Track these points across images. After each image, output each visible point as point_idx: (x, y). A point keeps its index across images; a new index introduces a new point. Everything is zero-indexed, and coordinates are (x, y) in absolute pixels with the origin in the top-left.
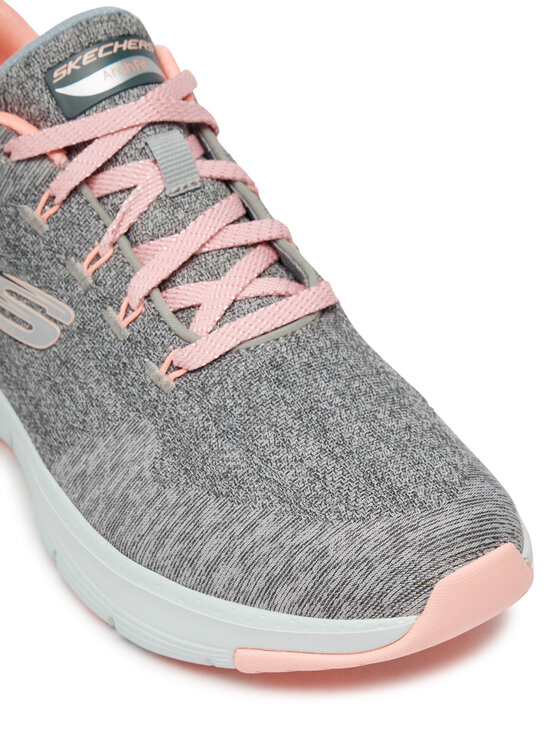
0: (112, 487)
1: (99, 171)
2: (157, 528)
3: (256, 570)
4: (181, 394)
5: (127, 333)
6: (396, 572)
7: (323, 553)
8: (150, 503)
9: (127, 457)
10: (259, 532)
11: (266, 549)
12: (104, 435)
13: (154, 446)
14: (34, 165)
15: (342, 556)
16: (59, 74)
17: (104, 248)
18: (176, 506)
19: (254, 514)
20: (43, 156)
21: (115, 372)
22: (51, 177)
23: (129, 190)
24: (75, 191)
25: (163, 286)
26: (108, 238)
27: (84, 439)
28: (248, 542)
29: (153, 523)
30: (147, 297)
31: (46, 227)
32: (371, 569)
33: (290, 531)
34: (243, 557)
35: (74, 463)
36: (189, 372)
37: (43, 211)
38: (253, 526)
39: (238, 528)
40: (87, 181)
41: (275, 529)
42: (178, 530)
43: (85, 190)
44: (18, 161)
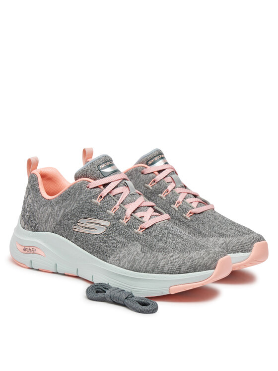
0: (129, 258)
1: (113, 189)
2: (146, 262)
3: (175, 265)
4: (144, 235)
5: (126, 224)
6: (210, 258)
7: (192, 257)
8: (143, 258)
9: (132, 251)
10: (174, 257)
11: (177, 260)
12: (124, 248)
13: (140, 247)
14: (95, 189)
15: (197, 257)
16: (101, 167)
17: (117, 206)
18: (150, 256)
19: (171, 254)
20: (97, 187)
21: (124, 234)
22: (101, 192)
23: (121, 193)
24: (108, 194)
25: (134, 212)
26: (118, 204)
27: (118, 251)
28: (172, 260)
29: (145, 262)
30: (131, 215)
31: (100, 204)
32: (204, 259)
33: (182, 255)
34: (171, 262)
35: (115, 257)
36: (146, 229)
37: (99, 200)
38: (172, 256)
39: (168, 258)
40: (110, 192)
41: (178, 256)
42: (152, 261)
43: (110, 194)
44: (91, 188)
